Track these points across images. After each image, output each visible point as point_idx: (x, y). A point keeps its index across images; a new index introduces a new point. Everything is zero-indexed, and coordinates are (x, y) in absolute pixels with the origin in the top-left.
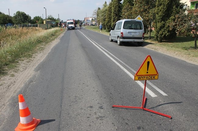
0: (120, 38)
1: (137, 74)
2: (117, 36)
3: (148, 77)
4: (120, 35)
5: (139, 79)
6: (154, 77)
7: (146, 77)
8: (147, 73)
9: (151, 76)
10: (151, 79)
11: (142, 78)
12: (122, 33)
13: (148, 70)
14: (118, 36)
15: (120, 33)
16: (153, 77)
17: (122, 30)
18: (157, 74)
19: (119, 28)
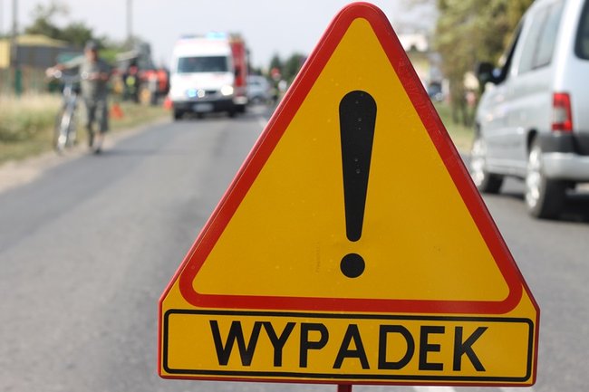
0: (551, 146)
1: (202, 285)
2: (521, 132)
3: (369, 331)
4: (546, 120)
5: (235, 362)
6: (462, 348)
7: (337, 329)
8: (353, 266)
9: (414, 327)
10: (412, 368)
11: (278, 344)
12: (562, 101)
13: (354, 231)
14: (532, 136)
15: (545, 100)
16: (446, 341)
17: (563, 71)
18: (513, 301)
19: (542, 56)
